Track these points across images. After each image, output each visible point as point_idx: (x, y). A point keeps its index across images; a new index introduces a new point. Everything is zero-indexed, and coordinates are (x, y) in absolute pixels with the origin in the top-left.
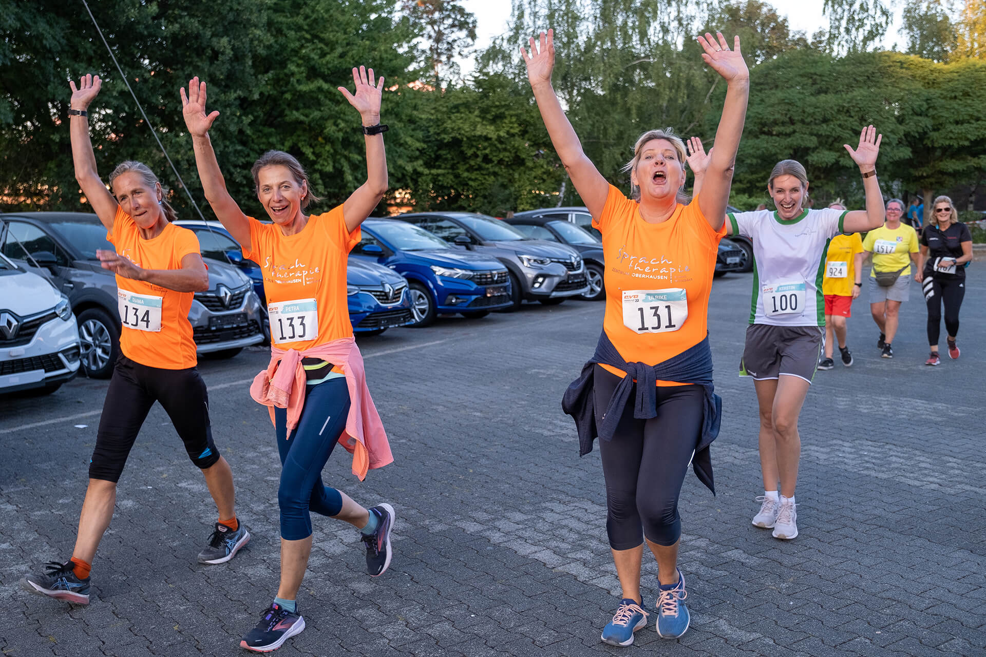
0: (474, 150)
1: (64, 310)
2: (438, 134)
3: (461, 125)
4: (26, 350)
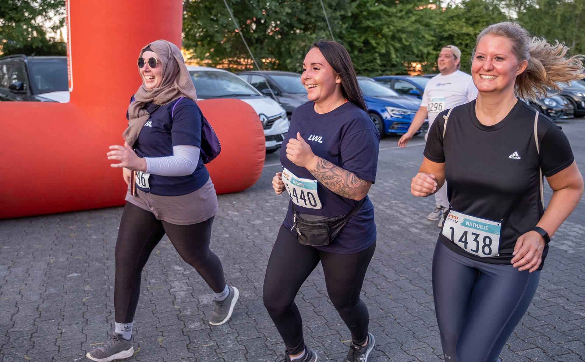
0: (460, 41)
1: (283, 115)
2: (441, 32)
3: (454, 28)
4: (270, 132)
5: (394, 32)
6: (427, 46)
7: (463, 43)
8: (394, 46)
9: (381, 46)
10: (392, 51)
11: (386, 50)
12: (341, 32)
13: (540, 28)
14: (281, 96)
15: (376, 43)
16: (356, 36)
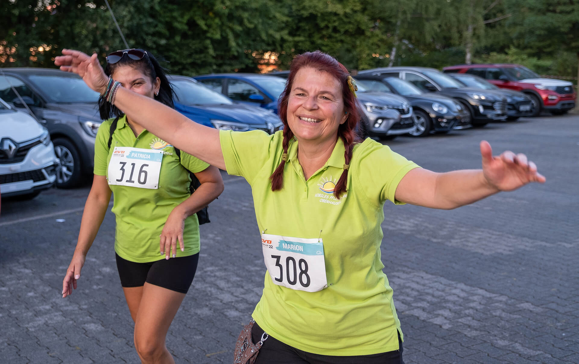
0: (326, 23)
1: (45, 139)
2: (299, 11)
3: (317, 4)
4: (22, 166)
5: (231, 9)
6: (281, 29)
7: (330, 25)
8: (232, 30)
9: (214, 30)
10: (231, 36)
11: (221, 35)
12: (152, 8)
13: (427, 7)
14: (45, 107)
15: (206, 25)
16: (175, 14)
